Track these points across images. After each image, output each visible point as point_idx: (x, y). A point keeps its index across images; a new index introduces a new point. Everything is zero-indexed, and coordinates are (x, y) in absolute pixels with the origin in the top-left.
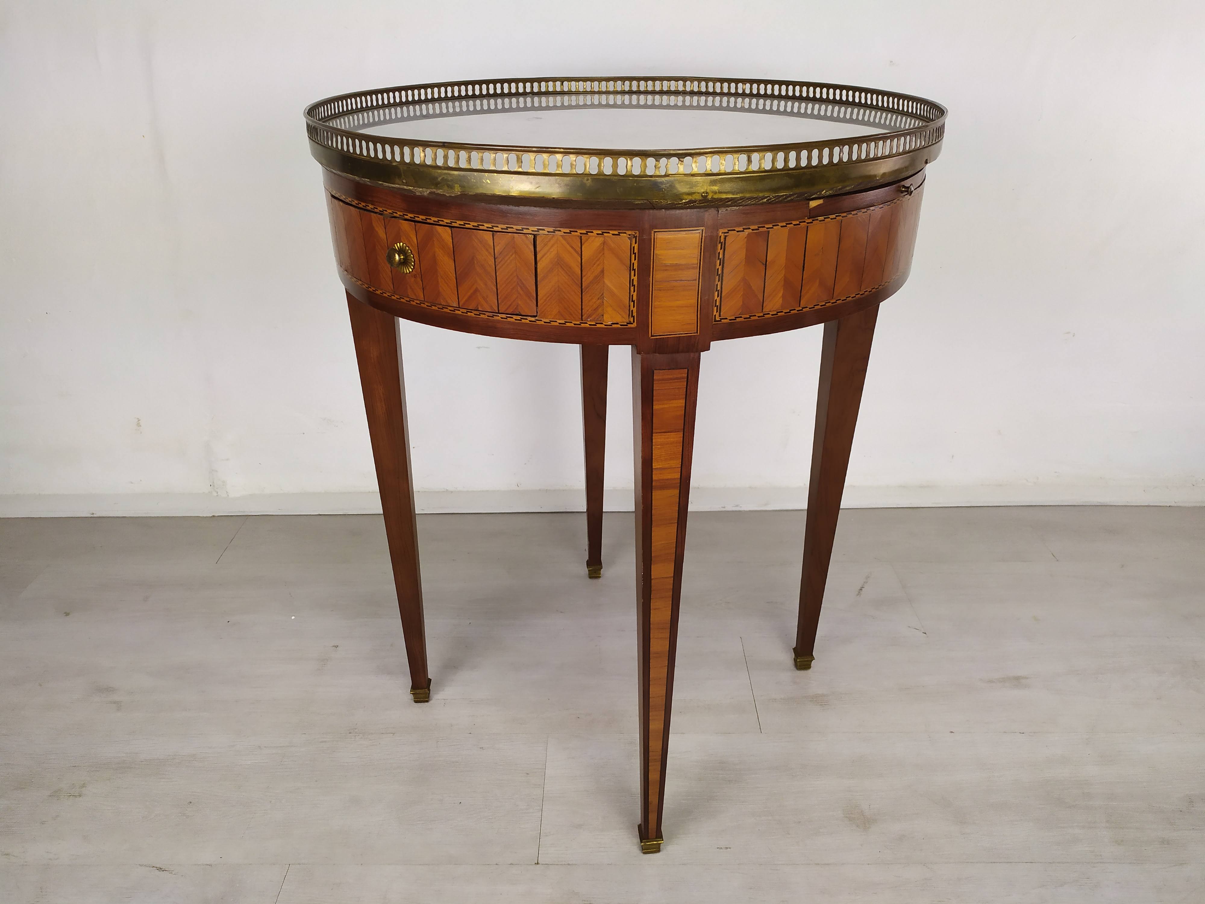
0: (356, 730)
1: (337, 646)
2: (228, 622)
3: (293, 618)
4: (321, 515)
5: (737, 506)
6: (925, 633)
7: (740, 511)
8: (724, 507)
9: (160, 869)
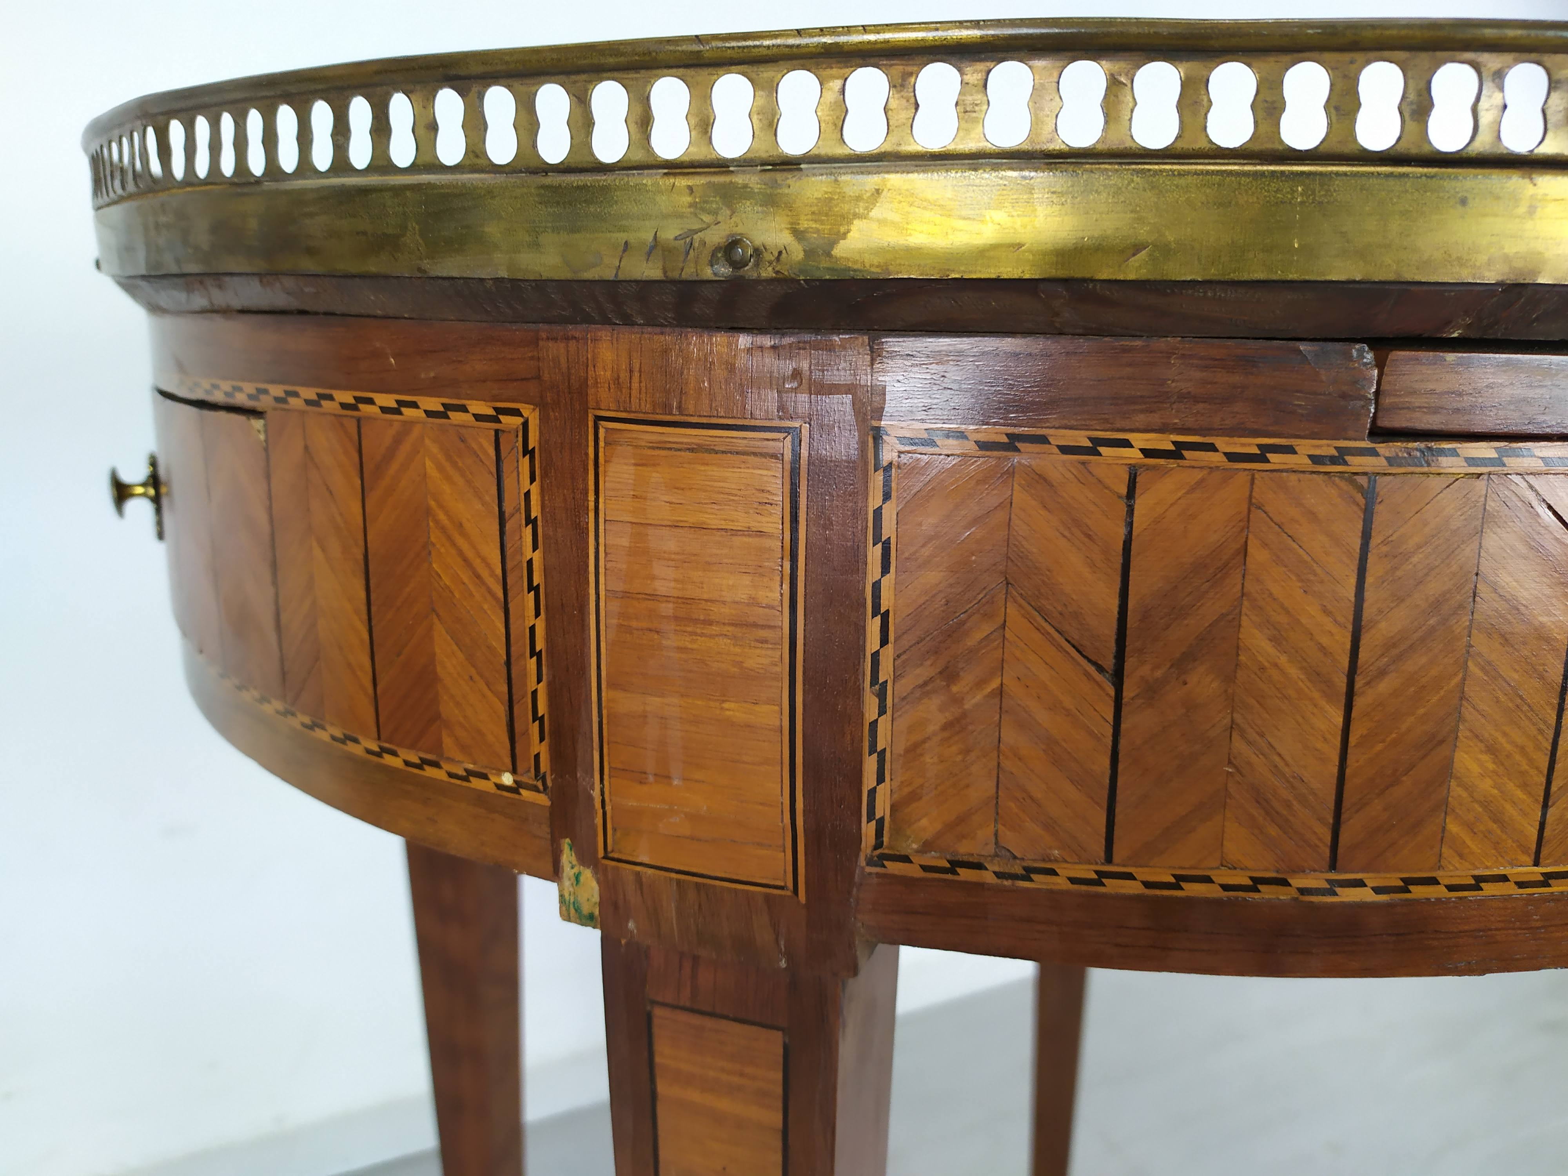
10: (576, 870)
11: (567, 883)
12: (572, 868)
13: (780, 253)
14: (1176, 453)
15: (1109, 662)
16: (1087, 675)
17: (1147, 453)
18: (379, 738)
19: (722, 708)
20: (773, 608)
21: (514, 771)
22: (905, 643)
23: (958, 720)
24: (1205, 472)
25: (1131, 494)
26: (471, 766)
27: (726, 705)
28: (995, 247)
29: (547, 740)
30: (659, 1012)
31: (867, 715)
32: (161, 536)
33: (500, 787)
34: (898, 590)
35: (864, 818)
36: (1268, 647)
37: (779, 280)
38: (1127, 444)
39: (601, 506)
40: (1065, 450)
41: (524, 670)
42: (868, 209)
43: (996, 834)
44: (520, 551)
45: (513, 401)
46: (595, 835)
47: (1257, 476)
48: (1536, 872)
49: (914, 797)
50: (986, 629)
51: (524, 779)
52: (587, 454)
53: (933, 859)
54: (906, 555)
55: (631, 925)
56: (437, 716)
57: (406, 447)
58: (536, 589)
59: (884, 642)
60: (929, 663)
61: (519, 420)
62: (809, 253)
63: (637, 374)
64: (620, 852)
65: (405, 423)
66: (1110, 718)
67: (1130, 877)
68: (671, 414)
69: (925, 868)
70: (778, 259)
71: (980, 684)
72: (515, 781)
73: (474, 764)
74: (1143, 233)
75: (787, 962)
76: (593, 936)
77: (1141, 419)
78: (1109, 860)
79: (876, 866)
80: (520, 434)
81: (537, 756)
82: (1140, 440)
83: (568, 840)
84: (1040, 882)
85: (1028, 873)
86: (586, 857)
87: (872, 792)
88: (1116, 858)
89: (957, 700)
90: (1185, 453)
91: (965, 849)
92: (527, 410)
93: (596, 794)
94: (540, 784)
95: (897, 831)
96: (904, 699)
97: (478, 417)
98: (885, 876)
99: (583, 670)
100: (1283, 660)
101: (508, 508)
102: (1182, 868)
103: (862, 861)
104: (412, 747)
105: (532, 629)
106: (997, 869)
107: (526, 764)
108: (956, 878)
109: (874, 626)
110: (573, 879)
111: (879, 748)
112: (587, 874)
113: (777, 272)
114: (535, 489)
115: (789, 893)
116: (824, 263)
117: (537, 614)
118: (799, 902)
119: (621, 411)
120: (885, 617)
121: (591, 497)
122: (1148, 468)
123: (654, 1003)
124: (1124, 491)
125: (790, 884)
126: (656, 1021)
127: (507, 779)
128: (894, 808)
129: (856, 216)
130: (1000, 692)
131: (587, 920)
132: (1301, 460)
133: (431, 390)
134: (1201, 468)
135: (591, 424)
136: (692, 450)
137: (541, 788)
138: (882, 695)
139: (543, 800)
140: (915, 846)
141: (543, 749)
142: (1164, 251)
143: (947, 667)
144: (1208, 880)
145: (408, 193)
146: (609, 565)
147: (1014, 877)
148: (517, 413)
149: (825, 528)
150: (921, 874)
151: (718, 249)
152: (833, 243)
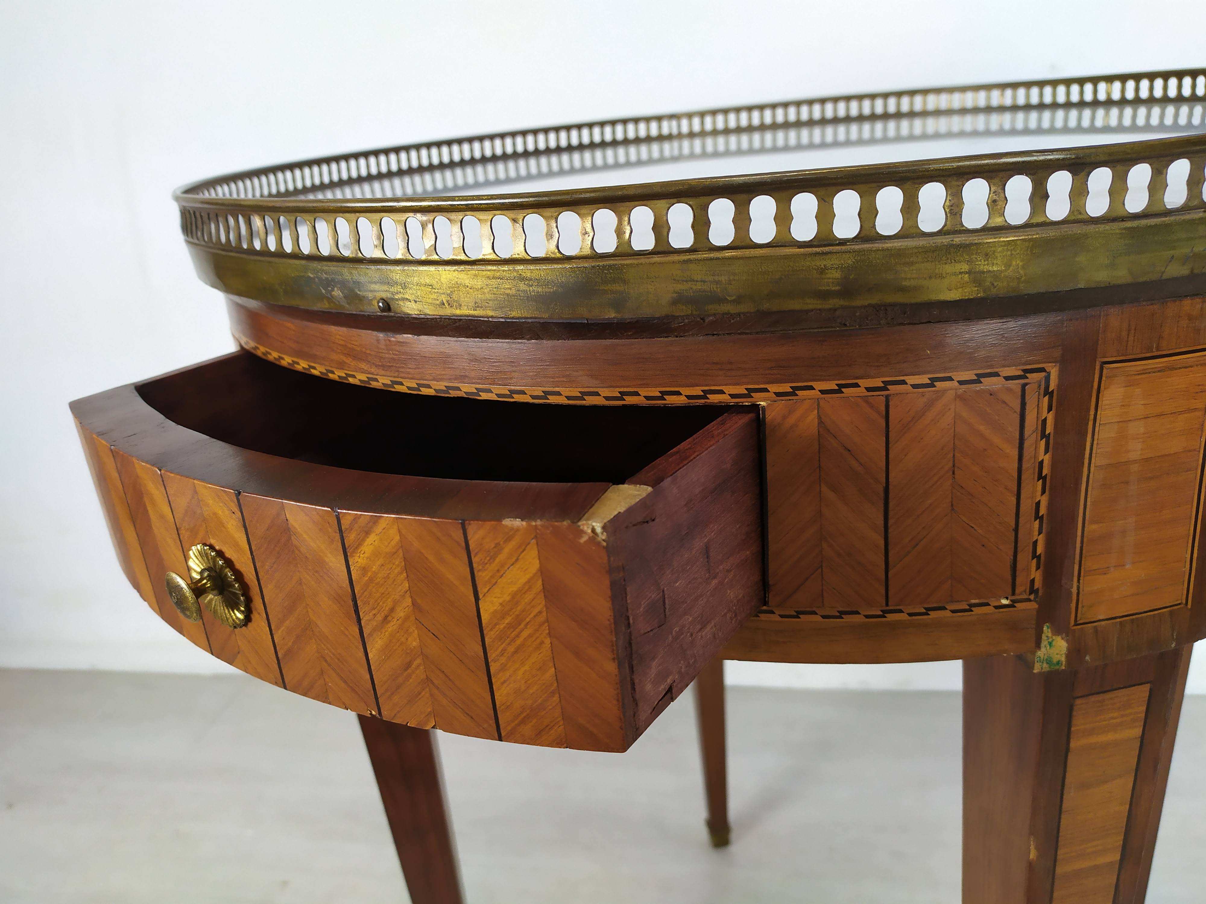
10: (1051, 639)
11: (1045, 649)
12: (1049, 639)
21: (1013, 594)
26: (976, 601)
27: (1163, 513)
29: (1042, 568)
30: (1078, 702)
33: (1001, 607)
39: (1098, 416)
41: (1029, 530)
44: (1034, 457)
45: (1039, 363)
46: (1070, 614)
51: (1021, 597)
52: (1092, 387)
55: (1088, 658)
58: (1044, 479)
61: (1043, 375)
63: (1133, 332)
64: (1085, 618)
65: (937, 392)
68: (1152, 352)
72: (1013, 600)
73: (978, 599)
75: (1176, 642)
80: (1043, 382)
81: (1033, 580)
83: (1049, 625)
86: (1061, 629)
92: (1050, 367)
93: (1074, 590)
94: (1032, 597)
97: (1008, 378)
99: (1074, 518)
101: (1028, 433)
105: (1038, 503)
107: (1023, 588)
110: (1050, 644)
112: (1060, 637)
114: (1051, 416)
115: (1182, 607)
117: (1043, 493)
118: (1188, 609)
119: (1120, 356)
121: (1092, 412)
125: (1183, 602)
126: (1075, 708)
127: (1008, 601)
133: (966, 366)
135: (1098, 367)
136: (1159, 371)
137: (1033, 599)
139: (1033, 605)
145: (1019, 242)
146: (1099, 451)
148: (1042, 370)
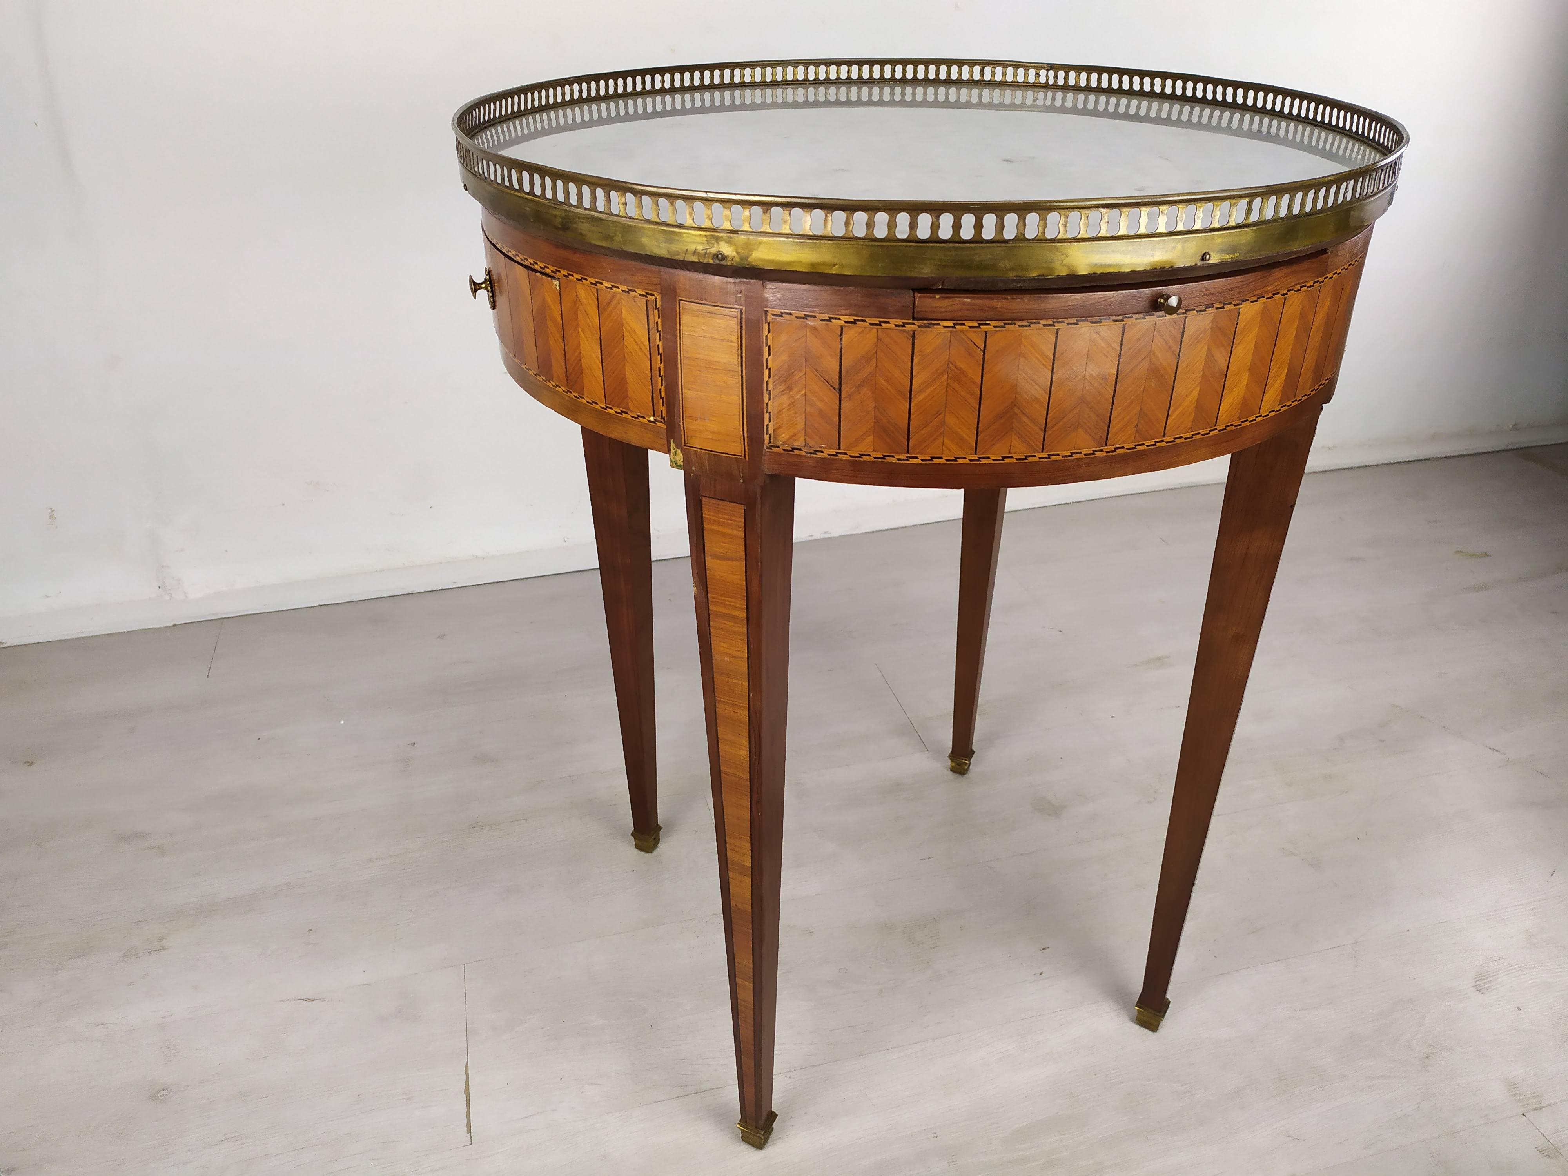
0: (480, 824)
1: (414, 743)
2: (259, 739)
3: (342, 722)
4: (322, 606)
5: (826, 532)
6: (1061, 631)
7: (829, 538)
8: (812, 536)
9: (308, 1000)
10: (675, 450)
11: (672, 454)
12: (674, 449)
13: (733, 258)
14: (855, 322)
15: (837, 386)
16: (830, 390)
17: (846, 322)
18: (606, 403)
19: (721, 397)
20: (736, 365)
21: (654, 416)
22: (776, 378)
23: (793, 403)
24: (864, 328)
25: (841, 334)
26: (639, 414)
27: (722, 396)
28: (794, 262)
29: (665, 405)
30: (704, 499)
31: (765, 401)
32: (494, 307)
33: (649, 421)
34: (773, 361)
35: (765, 434)
36: (884, 383)
37: (732, 266)
38: (839, 319)
39: (681, 329)
40: (822, 320)
41: (657, 381)
42: (758, 247)
43: (805, 440)
44: (655, 341)
45: (652, 291)
46: (681, 439)
47: (879, 330)
48: (975, 457)
49: (780, 427)
50: (800, 375)
51: (658, 419)
52: (676, 311)
53: (785, 447)
54: (775, 351)
55: (693, 468)
56: (628, 396)
57: (615, 302)
58: (661, 354)
59: (770, 377)
60: (783, 385)
61: (654, 298)
62: (741, 259)
63: (692, 287)
64: (689, 443)
65: (614, 293)
66: (838, 404)
67: (846, 454)
68: (702, 300)
69: (784, 450)
70: (732, 260)
71: (799, 392)
72: (654, 419)
73: (640, 413)
74: (836, 261)
75: (743, 480)
76: (681, 473)
77: (843, 312)
78: (839, 449)
79: (769, 449)
80: (654, 302)
81: (662, 411)
82: (843, 318)
83: (672, 440)
84: (819, 455)
85: (815, 452)
86: (678, 446)
87: (767, 425)
88: (841, 448)
89: (792, 397)
90: (857, 323)
91: (796, 444)
92: (656, 294)
93: (681, 424)
94: (662, 421)
95: (775, 438)
96: (776, 396)
97: (640, 295)
98: (772, 452)
99: (677, 383)
100: (889, 387)
101: (651, 327)
102: (861, 451)
103: (765, 448)
104: (618, 406)
105: (659, 368)
106: (806, 451)
107: (658, 413)
108: (794, 453)
109: (766, 372)
110: (674, 453)
111: (769, 411)
112: (679, 451)
113: (732, 264)
114: (660, 321)
115: (743, 458)
116: (746, 263)
117: (661, 363)
118: (746, 460)
119: (687, 298)
120: (770, 369)
121: (678, 326)
122: (845, 326)
123: (702, 496)
124: (839, 334)
125: (743, 455)
126: (703, 502)
127: (652, 419)
128: (774, 430)
129: (755, 250)
130: (805, 395)
131: (679, 467)
132: (892, 326)
133: (624, 283)
134: (862, 327)
135: (677, 301)
136: (709, 313)
137: (663, 421)
138: (769, 394)
139: (664, 426)
140: (781, 443)
141: (663, 408)
142: (842, 266)
143: (789, 387)
144: (869, 455)
145: (617, 224)
146: (684, 348)
147: (811, 453)
148: (653, 295)
149: (751, 341)
150: (783, 452)
151: (714, 255)
152: (748, 257)
